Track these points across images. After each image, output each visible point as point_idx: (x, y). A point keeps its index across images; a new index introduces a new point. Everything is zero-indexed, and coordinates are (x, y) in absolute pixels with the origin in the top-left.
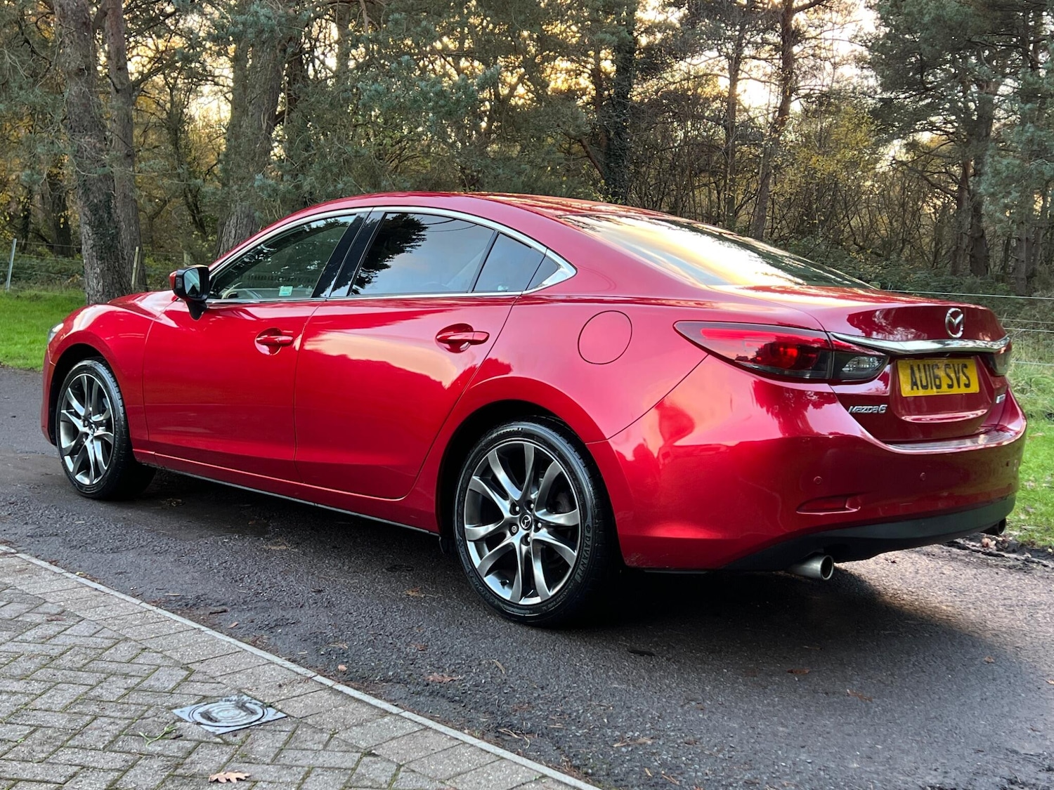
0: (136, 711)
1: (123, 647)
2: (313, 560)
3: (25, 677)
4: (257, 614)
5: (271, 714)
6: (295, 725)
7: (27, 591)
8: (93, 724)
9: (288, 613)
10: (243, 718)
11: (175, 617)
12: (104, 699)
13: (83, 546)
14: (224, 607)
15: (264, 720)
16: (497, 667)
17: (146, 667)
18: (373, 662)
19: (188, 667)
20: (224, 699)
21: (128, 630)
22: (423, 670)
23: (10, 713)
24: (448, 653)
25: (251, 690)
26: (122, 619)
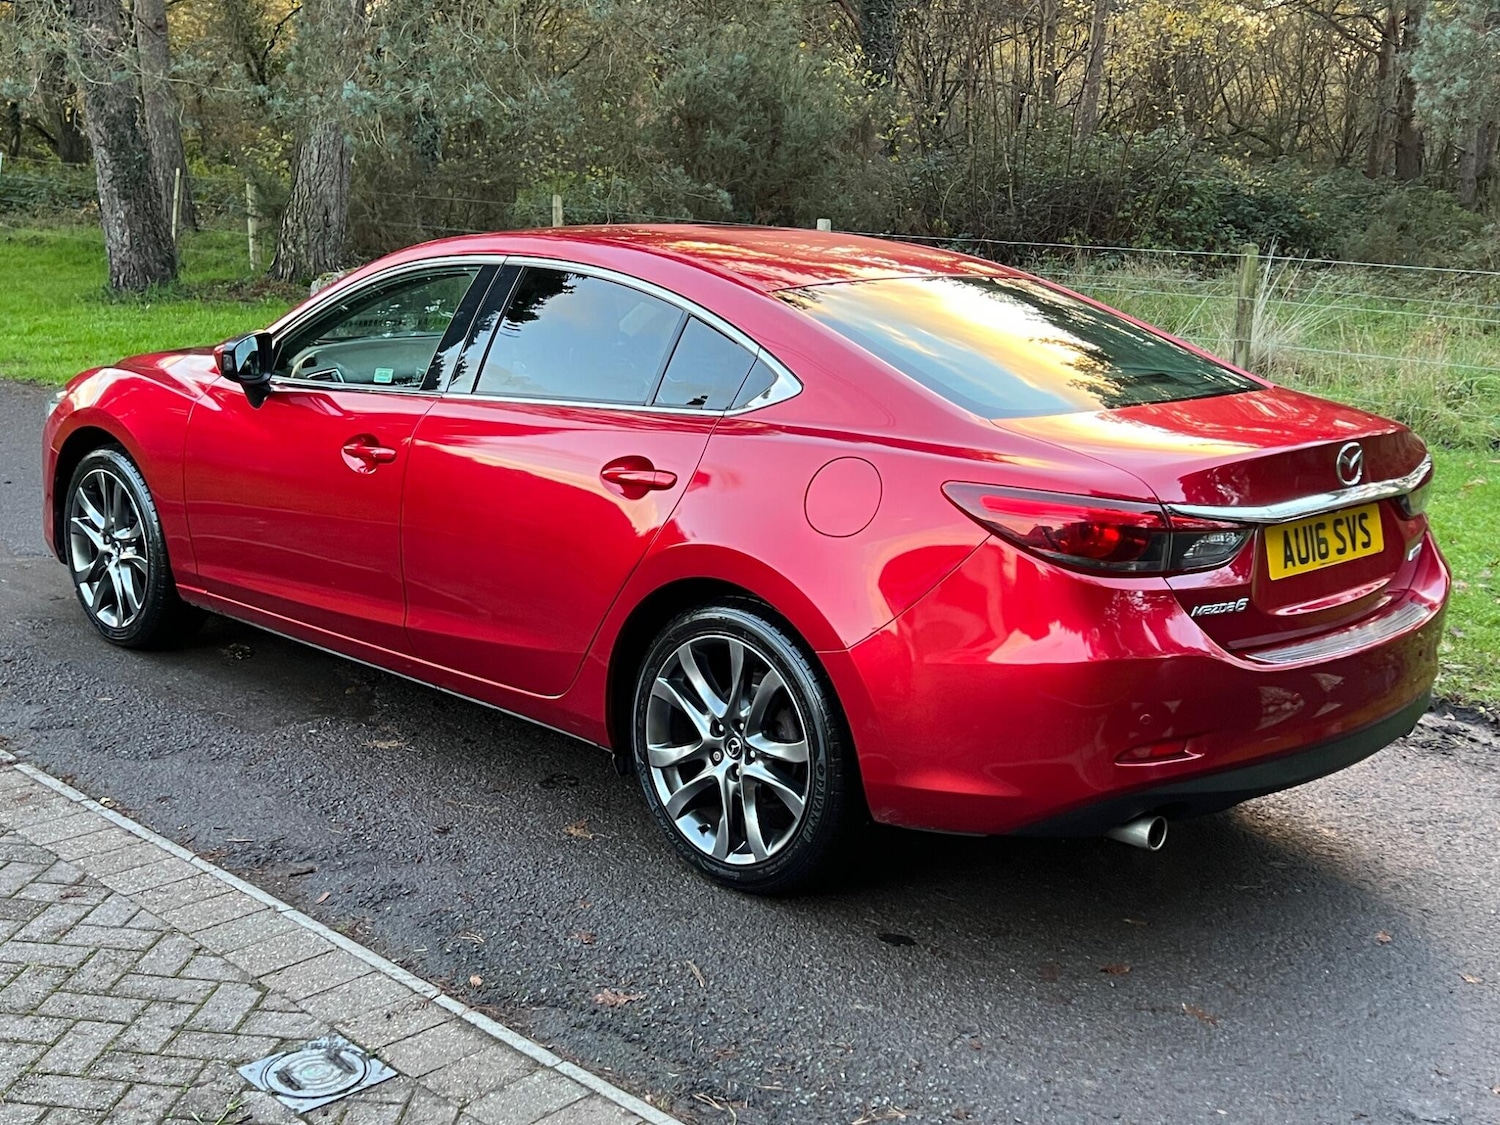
0: (187, 1070)
1: (168, 944)
2: (436, 767)
3: (31, 1011)
4: (357, 875)
5: (376, 1072)
6: (409, 1091)
7: (32, 839)
8: (127, 1097)
9: (400, 874)
10: (337, 1081)
11: (241, 885)
12: (142, 1049)
13: (110, 747)
14: (310, 864)
15: (365, 1084)
16: (692, 974)
17: (200, 985)
18: (519, 968)
19: (259, 983)
20: (310, 1044)
21: (175, 912)
22: (589, 983)
23: (11, 1081)
24: (625, 949)
25: (347, 1025)
26: (167, 892)
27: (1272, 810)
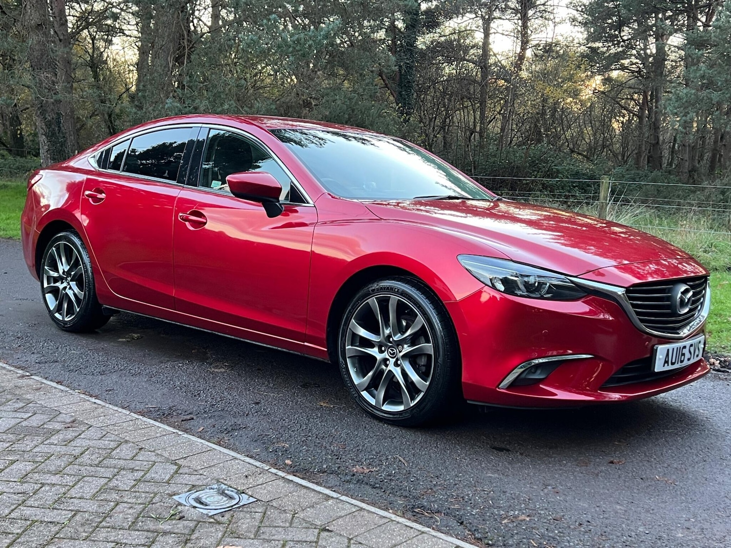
0: (146, 497)
1: (125, 446)
2: (246, 379)
3: (59, 472)
4: (216, 421)
5: (245, 500)
6: (265, 507)
7: (45, 405)
8: (117, 508)
9: (238, 420)
10: (225, 503)
11: (157, 424)
12: (121, 488)
13: (78, 370)
14: (192, 416)
15: (241, 504)
16: (400, 461)
17: (145, 463)
18: (310, 457)
19: (176, 463)
20: (208, 487)
21: (126, 434)
22: (347, 464)
23: (54, 501)
24: (362, 450)
25: (226, 480)
26: (119, 426)
27: (671, 403)
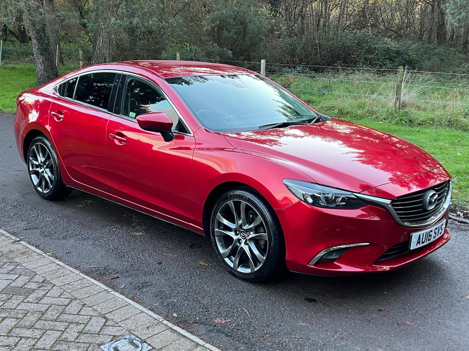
0: (84, 347)
1: (74, 303)
2: (155, 242)
3: (31, 327)
4: (133, 279)
5: (145, 347)
7: (27, 267)
9: (147, 278)
11: (96, 282)
12: (69, 340)
13: (50, 235)
14: (117, 275)
16: (245, 313)
17: (86, 317)
18: (189, 311)
19: (105, 316)
20: (123, 338)
21: (76, 292)
22: (212, 316)
24: (222, 304)
25: (135, 331)
26: (72, 285)
